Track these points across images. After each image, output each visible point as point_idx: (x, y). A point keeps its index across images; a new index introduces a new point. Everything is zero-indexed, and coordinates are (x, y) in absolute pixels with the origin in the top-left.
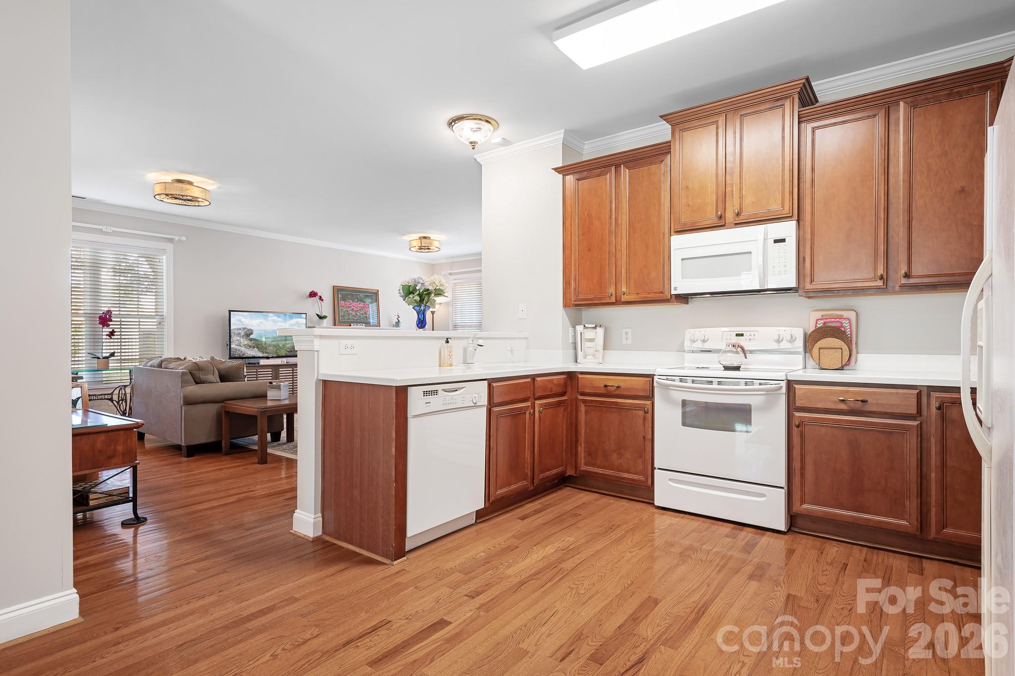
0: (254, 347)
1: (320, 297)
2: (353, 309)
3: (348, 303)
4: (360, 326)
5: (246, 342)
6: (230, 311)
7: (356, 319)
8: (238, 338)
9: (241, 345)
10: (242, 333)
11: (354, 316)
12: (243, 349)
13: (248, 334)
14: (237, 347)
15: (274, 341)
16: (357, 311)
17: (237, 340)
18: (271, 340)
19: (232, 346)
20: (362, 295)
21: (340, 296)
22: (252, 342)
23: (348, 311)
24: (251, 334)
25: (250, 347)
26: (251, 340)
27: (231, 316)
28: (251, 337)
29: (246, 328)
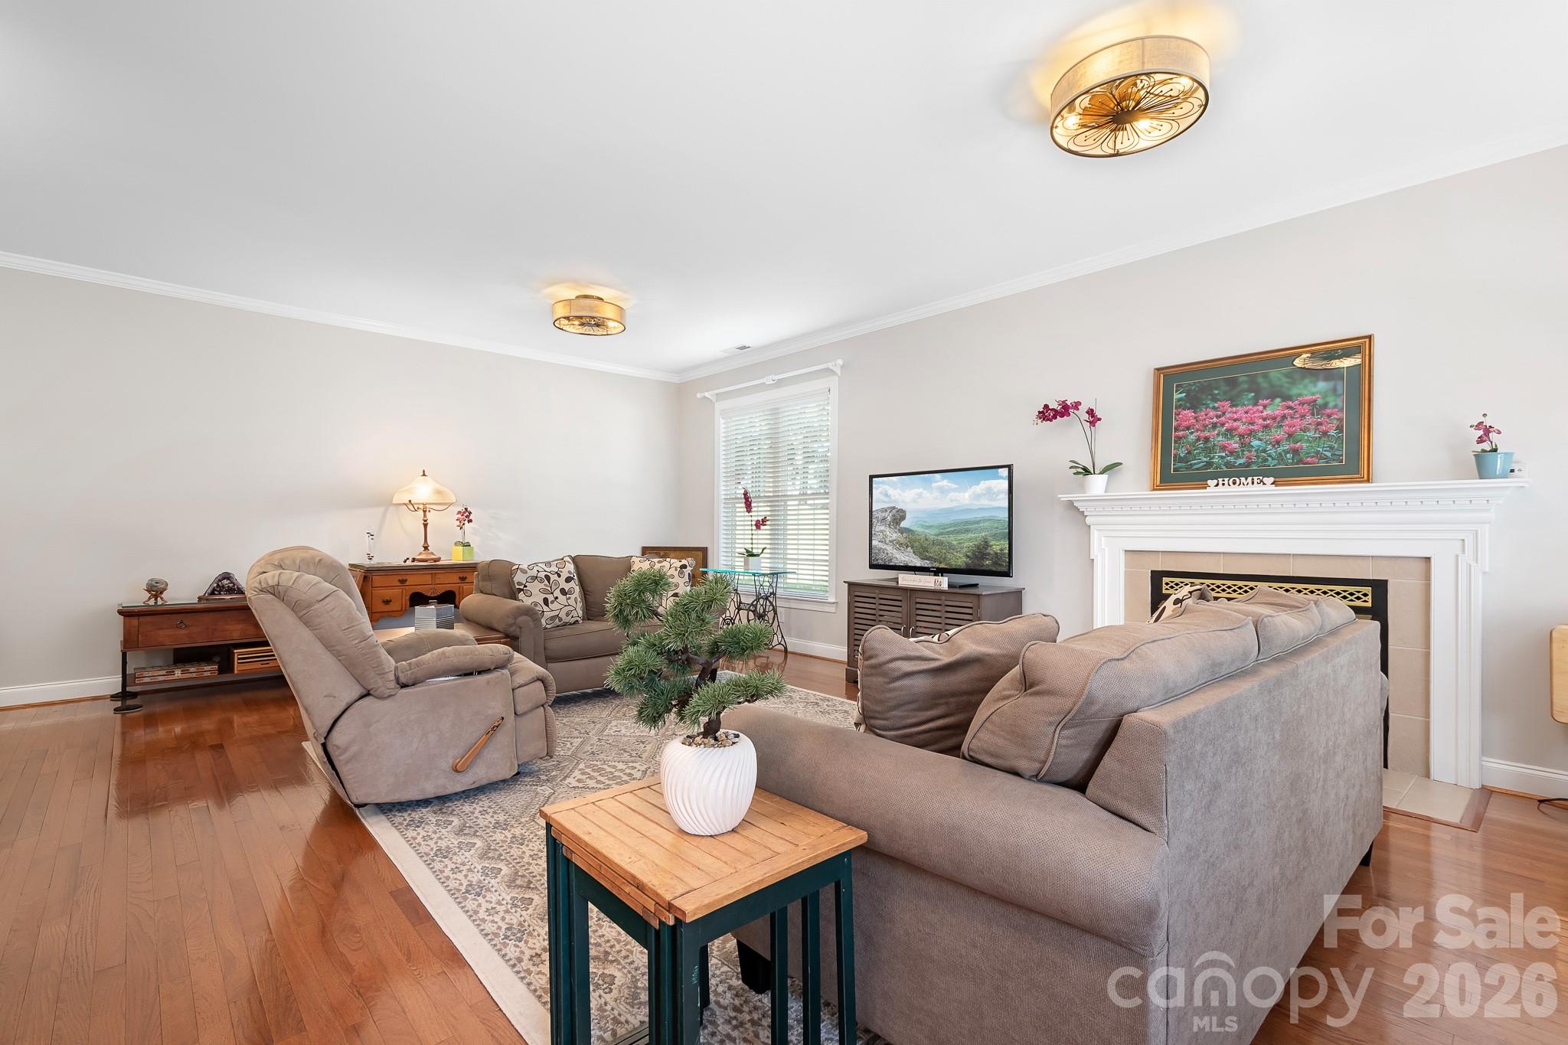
0: (907, 547)
1: (1091, 412)
2: (1230, 430)
3: (1212, 413)
4: (1250, 488)
5: (895, 536)
6: (871, 477)
7: (1241, 461)
8: (883, 528)
9: (887, 542)
10: (889, 518)
11: (1232, 453)
12: (889, 549)
13: (899, 516)
14: (881, 545)
15: (942, 534)
16: (1251, 433)
17: (882, 531)
18: (936, 531)
19: (874, 543)
20: (1275, 374)
21: (1176, 396)
22: (905, 535)
23: (1207, 439)
24: (903, 518)
25: (901, 544)
26: (902, 531)
27: (874, 486)
28: (903, 524)
29: (894, 508)
